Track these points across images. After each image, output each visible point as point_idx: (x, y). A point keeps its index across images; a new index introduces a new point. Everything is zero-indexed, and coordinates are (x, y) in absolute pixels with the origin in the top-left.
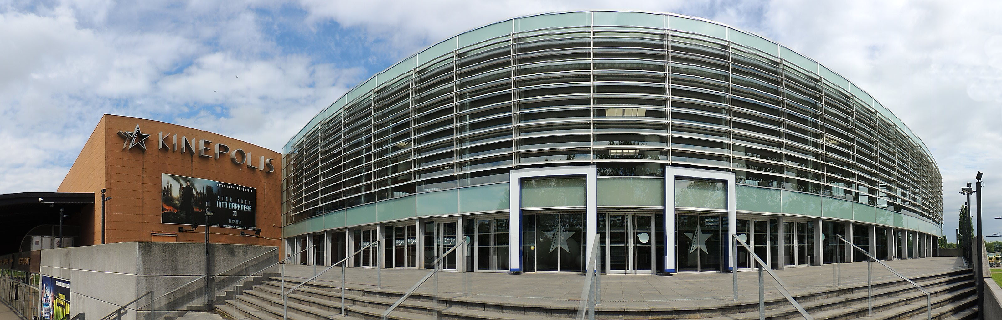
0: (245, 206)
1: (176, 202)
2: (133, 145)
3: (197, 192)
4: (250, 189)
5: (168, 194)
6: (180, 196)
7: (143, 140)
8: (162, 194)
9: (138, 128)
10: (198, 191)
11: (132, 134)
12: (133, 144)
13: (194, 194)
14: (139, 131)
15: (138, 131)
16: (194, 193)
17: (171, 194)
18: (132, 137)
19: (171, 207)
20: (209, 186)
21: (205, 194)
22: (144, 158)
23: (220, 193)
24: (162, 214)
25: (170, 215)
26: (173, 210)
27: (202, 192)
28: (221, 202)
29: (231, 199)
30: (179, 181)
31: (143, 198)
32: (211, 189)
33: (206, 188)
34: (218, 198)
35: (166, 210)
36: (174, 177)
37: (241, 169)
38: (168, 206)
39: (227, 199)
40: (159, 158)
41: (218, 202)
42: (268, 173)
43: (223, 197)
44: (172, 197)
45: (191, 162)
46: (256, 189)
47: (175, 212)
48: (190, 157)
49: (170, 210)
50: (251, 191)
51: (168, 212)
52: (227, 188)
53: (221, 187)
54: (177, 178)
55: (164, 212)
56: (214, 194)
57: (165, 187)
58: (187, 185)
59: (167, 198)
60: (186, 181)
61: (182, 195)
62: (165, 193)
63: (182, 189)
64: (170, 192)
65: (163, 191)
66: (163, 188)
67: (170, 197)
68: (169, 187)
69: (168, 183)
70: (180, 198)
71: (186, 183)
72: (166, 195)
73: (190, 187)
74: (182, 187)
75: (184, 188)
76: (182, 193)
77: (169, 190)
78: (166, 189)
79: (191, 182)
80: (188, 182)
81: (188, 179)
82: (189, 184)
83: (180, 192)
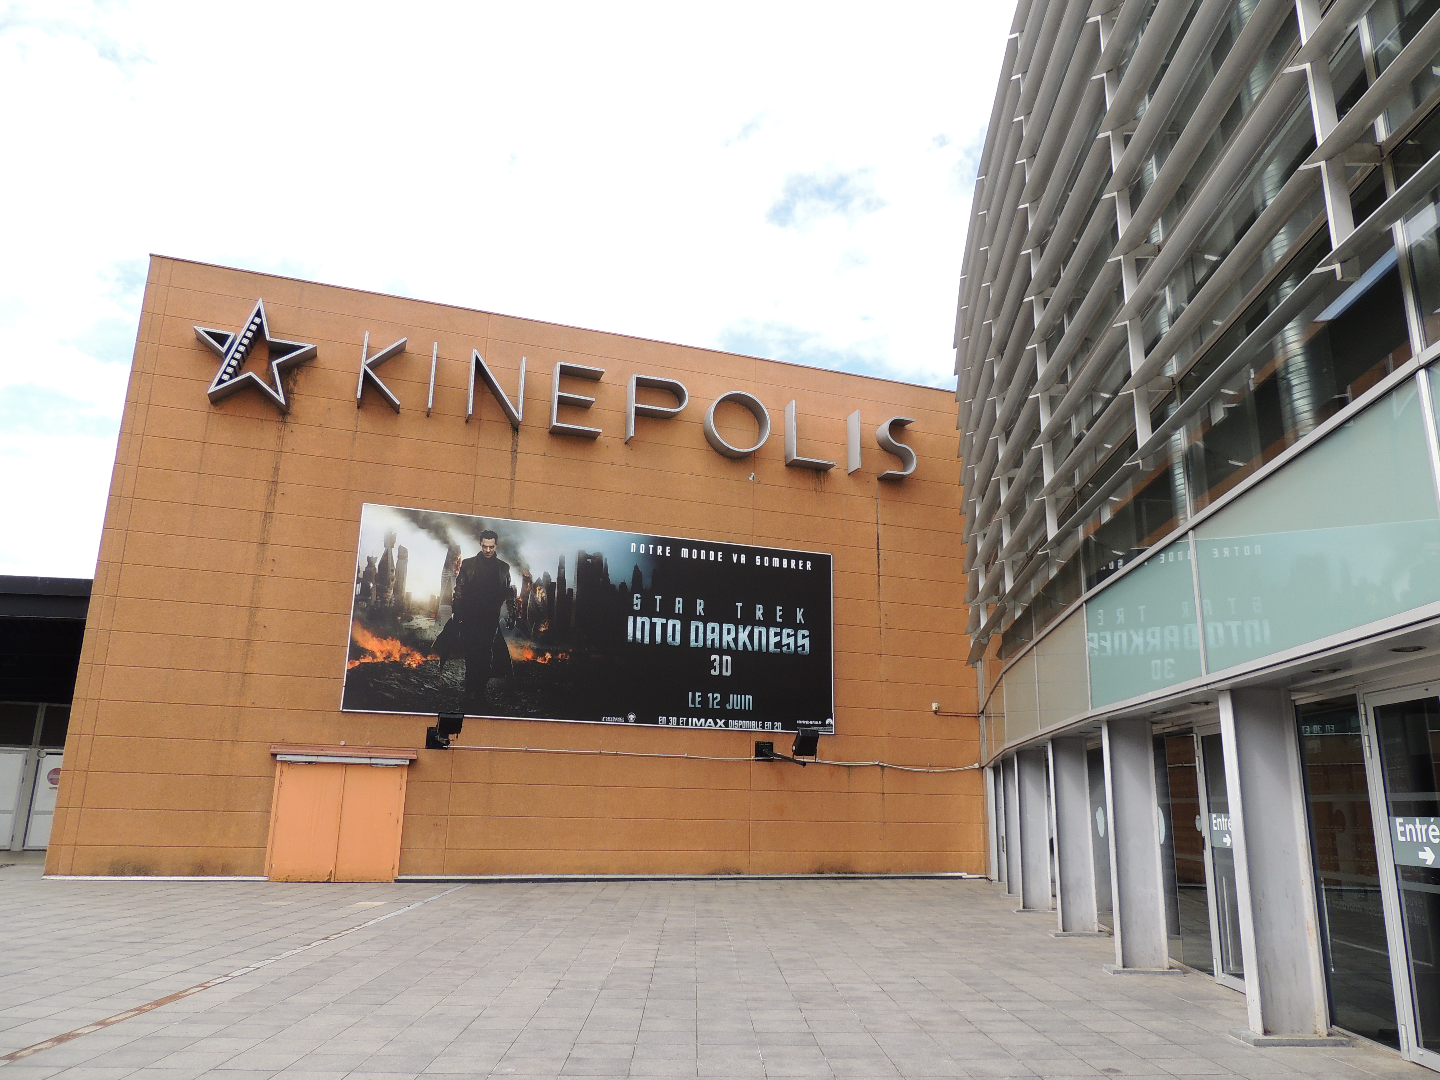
0: (772, 631)
1: (421, 622)
2: (221, 381)
3: (527, 579)
4: (797, 556)
5: (382, 591)
6: (446, 600)
7: (274, 363)
8: (357, 588)
9: (258, 314)
10: (537, 575)
11: (221, 339)
12: (226, 377)
13: (513, 591)
14: (260, 326)
15: (254, 328)
16: (516, 582)
17: (398, 589)
18: (223, 349)
19: (392, 640)
20: (590, 552)
21: (571, 590)
22: (282, 437)
23: (647, 582)
24: (348, 670)
25: (387, 676)
26: (405, 652)
27: (554, 579)
28: (646, 620)
29: (700, 605)
30: (445, 532)
31: (255, 604)
32: (604, 566)
33: (578, 562)
34: (635, 603)
35: (369, 655)
36: (423, 515)
37: (752, 476)
38: (377, 637)
39: (681, 606)
40: (354, 439)
41: (632, 617)
42: (891, 482)
43: (658, 598)
44: (404, 600)
45: (510, 456)
46: (830, 554)
47: (409, 662)
48: (509, 434)
49: (390, 655)
50: (804, 566)
51: (375, 661)
52: (683, 558)
53: (651, 553)
54: (434, 522)
55: (357, 663)
56: (617, 587)
57: (374, 557)
58: (481, 550)
59: (376, 602)
60: (479, 532)
61: (454, 592)
62: (371, 585)
63: (457, 569)
64: (395, 579)
65: (361, 573)
66: (363, 565)
67: (391, 599)
68: (390, 561)
69: (390, 542)
70: (443, 606)
71: (480, 544)
72: (374, 593)
73: (499, 557)
74: (459, 558)
75: (464, 561)
76: (456, 586)
77: (392, 571)
78: (375, 569)
79: (501, 540)
80: (491, 539)
81: (488, 528)
82: (491, 547)
83: (446, 580)
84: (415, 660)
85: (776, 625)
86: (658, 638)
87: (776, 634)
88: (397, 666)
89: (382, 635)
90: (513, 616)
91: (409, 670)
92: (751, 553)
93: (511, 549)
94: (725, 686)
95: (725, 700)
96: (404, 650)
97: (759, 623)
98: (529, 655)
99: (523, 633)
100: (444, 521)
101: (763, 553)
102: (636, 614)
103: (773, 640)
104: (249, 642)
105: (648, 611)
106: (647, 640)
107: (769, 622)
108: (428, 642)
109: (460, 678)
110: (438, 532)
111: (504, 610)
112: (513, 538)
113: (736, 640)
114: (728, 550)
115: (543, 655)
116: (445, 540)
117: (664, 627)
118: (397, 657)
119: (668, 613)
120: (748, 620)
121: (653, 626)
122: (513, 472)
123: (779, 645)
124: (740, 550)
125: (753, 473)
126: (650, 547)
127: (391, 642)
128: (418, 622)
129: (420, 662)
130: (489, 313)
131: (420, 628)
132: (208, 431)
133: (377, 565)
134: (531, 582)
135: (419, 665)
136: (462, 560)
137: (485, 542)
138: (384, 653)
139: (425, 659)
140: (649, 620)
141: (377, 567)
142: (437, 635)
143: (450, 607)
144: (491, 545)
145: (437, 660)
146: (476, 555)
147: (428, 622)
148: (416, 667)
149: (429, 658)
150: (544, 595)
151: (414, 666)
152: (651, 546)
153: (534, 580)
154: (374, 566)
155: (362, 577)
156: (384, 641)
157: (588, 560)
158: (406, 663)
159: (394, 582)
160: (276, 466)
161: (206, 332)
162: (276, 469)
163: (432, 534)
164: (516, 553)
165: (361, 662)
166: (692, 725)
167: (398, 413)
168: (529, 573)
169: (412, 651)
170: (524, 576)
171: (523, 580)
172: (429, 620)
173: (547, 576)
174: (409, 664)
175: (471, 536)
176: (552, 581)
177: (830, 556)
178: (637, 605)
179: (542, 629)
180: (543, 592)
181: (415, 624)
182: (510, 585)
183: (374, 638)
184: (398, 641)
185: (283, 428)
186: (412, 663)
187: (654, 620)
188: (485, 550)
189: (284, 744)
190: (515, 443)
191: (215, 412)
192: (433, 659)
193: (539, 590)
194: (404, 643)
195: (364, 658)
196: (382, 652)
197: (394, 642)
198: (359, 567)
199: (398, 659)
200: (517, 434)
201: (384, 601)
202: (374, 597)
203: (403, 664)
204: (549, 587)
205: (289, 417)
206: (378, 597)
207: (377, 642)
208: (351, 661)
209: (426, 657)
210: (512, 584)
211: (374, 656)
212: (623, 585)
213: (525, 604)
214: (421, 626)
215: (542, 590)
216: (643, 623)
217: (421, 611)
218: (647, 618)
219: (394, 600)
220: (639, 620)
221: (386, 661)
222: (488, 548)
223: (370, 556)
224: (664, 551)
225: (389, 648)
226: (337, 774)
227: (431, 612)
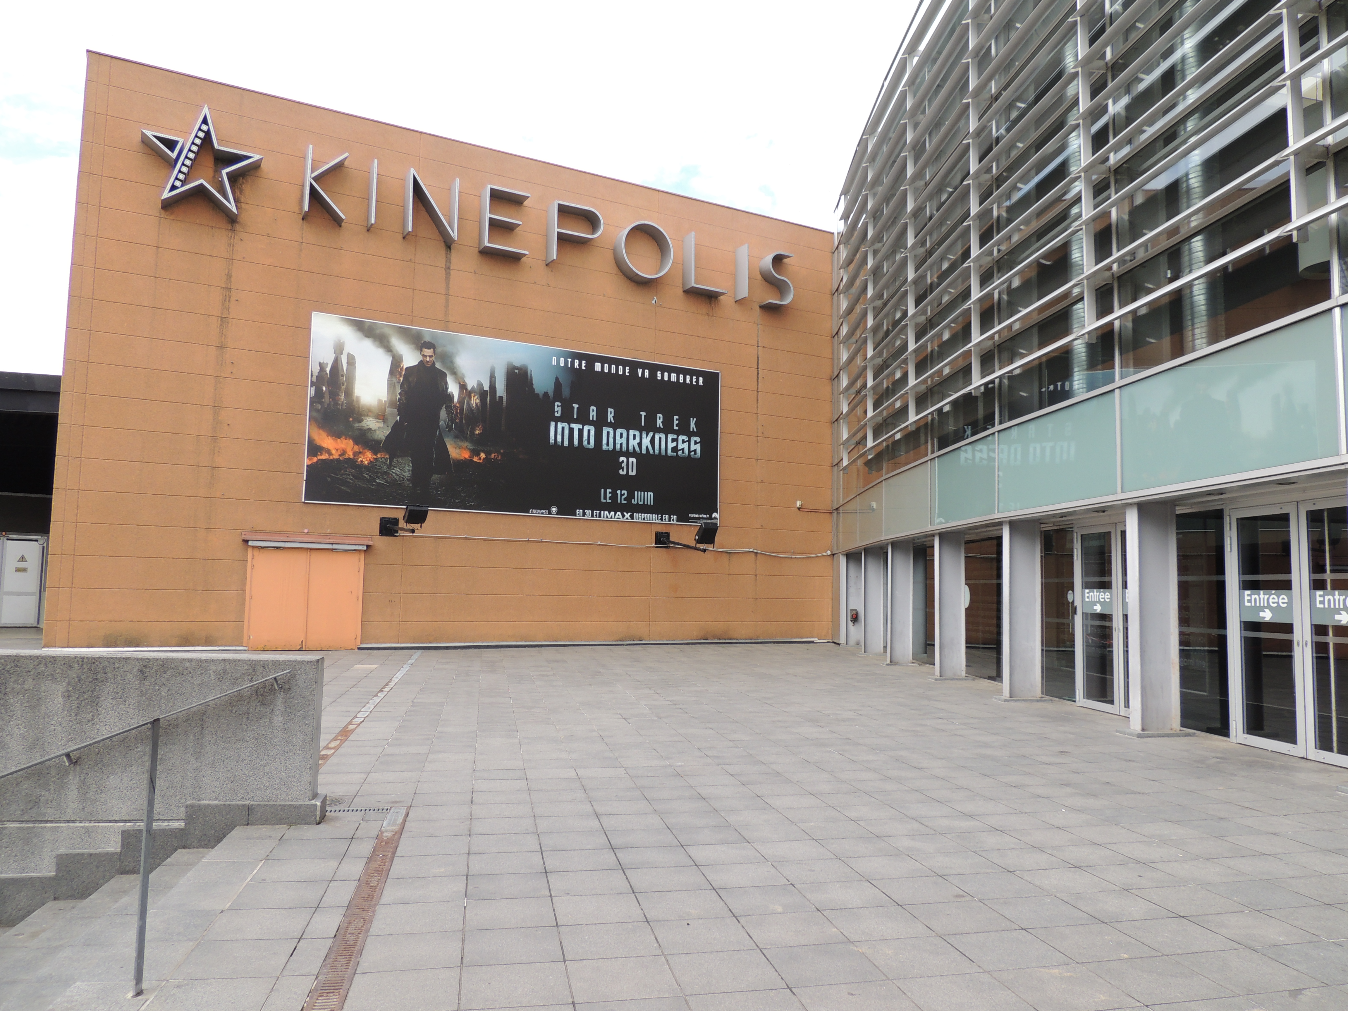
0: (670, 437)
1: (371, 423)
2: (173, 188)
3: (463, 387)
4: (692, 373)
5: (334, 394)
6: (392, 404)
7: (224, 172)
8: (311, 391)
9: (205, 121)
10: (471, 384)
11: (171, 144)
12: (178, 183)
13: (451, 397)
14: (208, 133)
15: (201, 135)
16: (453, 389)
17: (349, 393)
18: (174, 155)
19: (346, 439)
20: (517, 364)
21: (501, 398)
22: (232, 245)
23: (566, 392)
24: (307, 466)
25: (342, 472)
26: (357, 450)
27: (486, 387)
28: (566, 425)
29: (611, 413)
30: (388, 342)
31: (218, 404)
32: (529, 375)
33: (507, 372)
34: (556, 410)
35: (326, 453)
36: (367, 325)
37: (655, 300)
38: (332, 436)
39: (595, 413)
40: (301, 250)
41: (554, 423)
42: (771, 310)
43: (576, 406)
44: (355, 403)
45: (444, 272)
46: (718, 372)
47: (361, 459)
48: (443, 252)
49: (344, 452)
50: (697, 381)
51: (331, 458)
52: (597, 371)
53: (569, 366)
54: (378, 332)
55: (315, 460)
56: (541, 396)
57: (325, 362)
58: (422, 359)
59: (329, 405)
60: (420, 343)
61: (399, 396)
62: (324, 388)
63: (401, 376)
64: (345, 384)
65: (314, 378)
66: (316, 370)
67: (343, 402)
68: (340, 367)
69: (339, 349)
70: (390, 409)
71: (421, 353)
72: (327, 396)
73: (438, 365)
74: (402, 366)
75: (407, 368)
76: (400, 391)
77: (343, 376)
78: (327, 374)
79: (439, 350)
80: (430, 349)
81: (427, 339)
82: (430, 357)
83: (391, 386)
84: (367, 458)
85: (674, 432)
86: (576, 442)
87: (673, 440)
88: (351, 463)
89: (337, 435)
90: (452, 420)
91: (361, 467)
92: (653, 368)
93: (447, 359)
94: (631, 484)
95: (631, 496)
96: (356, 448)
97: (659, 430)
98: (466, 455)
99: (461, 434)
100: (387, 331)
101: (664, 369)
102: (557, 420)
103: (671, 445)
104: (215, 438)
105: (567, 417)
106: (566, 443)
107: (667, 429)
108: (378, 442)
109: (407, 474)
110: (382, 341)
111: (443, 414)
112: (449, 348)
113: (640, 444)
114: (634, 365)
115: (478, 455)
116: (388, 349)
117: (581, 432)
118: (350, 454)
119: (584, 419)
120: (650, 427)
121: (571, 431)
122: (448, 288)
123: (675, 449)
124: (644, 366)
125: (655, 298)
126: (568, 361)
127: (345, 441)
128: (368, 423)
129: (371, 459)
130: (421, 133)
131: (370, 429)
132: (160, 236)
133: (328, 370)
134: (466, 389)
135: (371, 462)
136: (405, 367)
137: (425, 351)
138: (339, 451)
139: (375, 457)
140: (568, 426)
141: (328, 372)
142: (386, 436)
143: (396, 410)
144: (431, 354)
145: (387, 458)
146: (416, 363)
147: (377, 424)
148: (368, 463)
149: (379, 456)
150: (478, 401)
151: (366, 462)
152: (570, 360)
153: (469, 388)
154: (326, 371)
155: (315, 381)
156: (339, 440)
157: (517, 371)
158: (359, 460)
159: (344, 386)
160: (228, 272)
161: (155, 137)
162: (229, 276)
163: (377, 343)
164: (452, 362)
165: (319, 458)
166: (604, 517)
167: (340, 226)
168: (464, 382)
169: (364, 449)
170: (460, 383)
171: (460, 387)
172: (377, 421)
173: (480, 385)
174: (362, 461)
175: (412, 346)
176: (485, 389)
177: (718, 373)
178: (557, 412)
179: (477, 432)
180: (477, 398)
181: (365, 425)
182: (448, 392)
183: (329, 437)
184: (351, 440)
185: (233, 236)
186: (364, 460)
187: (573, 425)
188: (425, 359)
189: (253, 531)
190: (448, 261)
191: (166, 217)
192: (383, 456)
193: (474, 396)
194: (356, 442)
195: (321, 455)
196: (337, 450)
197: (347, 441)
198: (312, 371)
199: (352, 457)
200: (450, 252)
201: (336, 404)
202: (327, 400)
203: (357, 461)
204: (483, 394)
205: (237, 225)
206: (331, 400)
207: (332, 441)
208: (309, 457)
209: (376, 454)
210: (449, 390)
211: (329, 453)
212: (546, 394)
213: (462, 409)
214: (371, 426)
215: (476, 397)
216: (563, 428)
217: (370, 414)
218: (566, 424)
219: (346, 403)
220: (560, 425)
221: (341, 458)
222: (428, 358)
223: (322, 362)
224: (580, 365)
225: (343, 446)
226: (303, 557)
227: (379, 415)
